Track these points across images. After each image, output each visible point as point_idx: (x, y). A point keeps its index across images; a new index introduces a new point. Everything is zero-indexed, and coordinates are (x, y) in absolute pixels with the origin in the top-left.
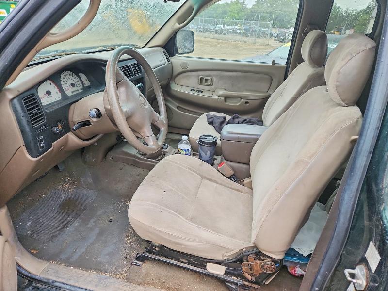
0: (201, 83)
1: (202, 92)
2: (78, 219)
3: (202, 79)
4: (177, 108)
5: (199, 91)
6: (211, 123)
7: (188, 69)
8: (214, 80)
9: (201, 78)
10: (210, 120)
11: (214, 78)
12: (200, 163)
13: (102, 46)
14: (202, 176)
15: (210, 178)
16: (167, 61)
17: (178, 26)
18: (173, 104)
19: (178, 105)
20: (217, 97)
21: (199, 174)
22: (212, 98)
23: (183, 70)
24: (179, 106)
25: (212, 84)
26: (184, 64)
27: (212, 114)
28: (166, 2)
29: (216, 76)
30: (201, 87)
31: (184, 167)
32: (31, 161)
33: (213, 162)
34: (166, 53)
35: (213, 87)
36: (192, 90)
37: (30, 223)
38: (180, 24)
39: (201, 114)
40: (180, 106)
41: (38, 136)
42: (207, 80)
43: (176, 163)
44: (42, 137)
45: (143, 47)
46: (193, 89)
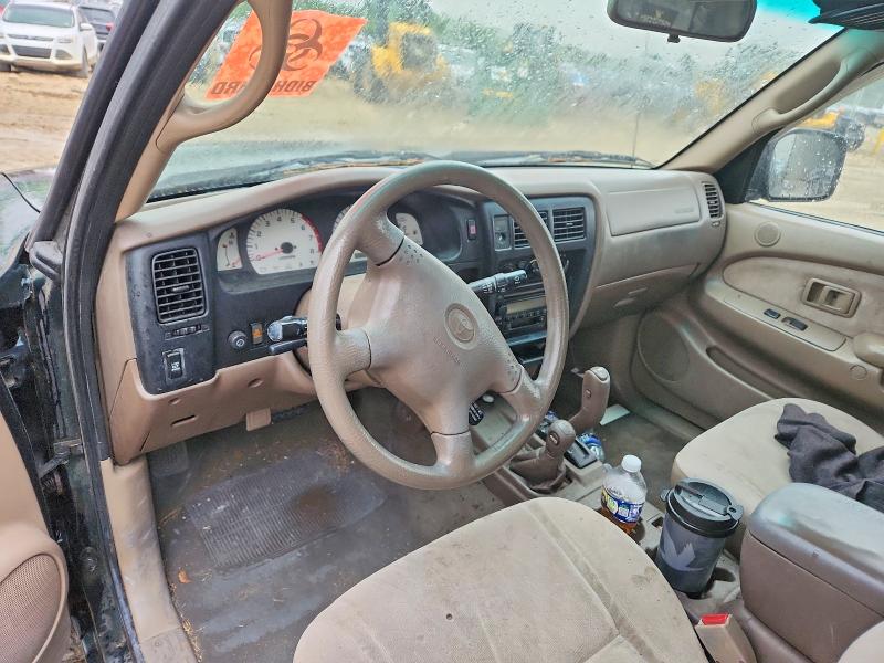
0: (809, 299)
1: (804, 327)
2: (304, 548)
3: (817, 287)
4: (708, 351)
5: (793, 322)
6: (784, 439)
7: (776, 248)
8: (863, 302)
9: (815, 284)
10: (788, 429)
11: (864, 295)
12: (641, 572)
13: (537, 153)
14: (620, 623)
15: (650, 644)
16: (706, 213)
17: (774, 117)
18: (700, 338)
19: (713, 342)
20: (854, 360)
21: (614, 612)
22: (834, 359)
23: (759, 248)
24: (715, 348)
25: (849, 312)
26: (767, 233)
27: (809, 406)
28: (677, 41)
29: (875, 290)
30: (806, 312)
31: (575, 562)
32: (141, 399)
33: (710, 585)
34: (719, 190)
35: (853, 321)
36: (769, 312)
37: (222, 507)
38: (781, 113)
39: (778, 393)
40: (721, 347)
41: (170, 347)
42: (834, 295)
43: (556, 533)
44: (182, 351)
45: (657, 168)
46: (773, 308)
